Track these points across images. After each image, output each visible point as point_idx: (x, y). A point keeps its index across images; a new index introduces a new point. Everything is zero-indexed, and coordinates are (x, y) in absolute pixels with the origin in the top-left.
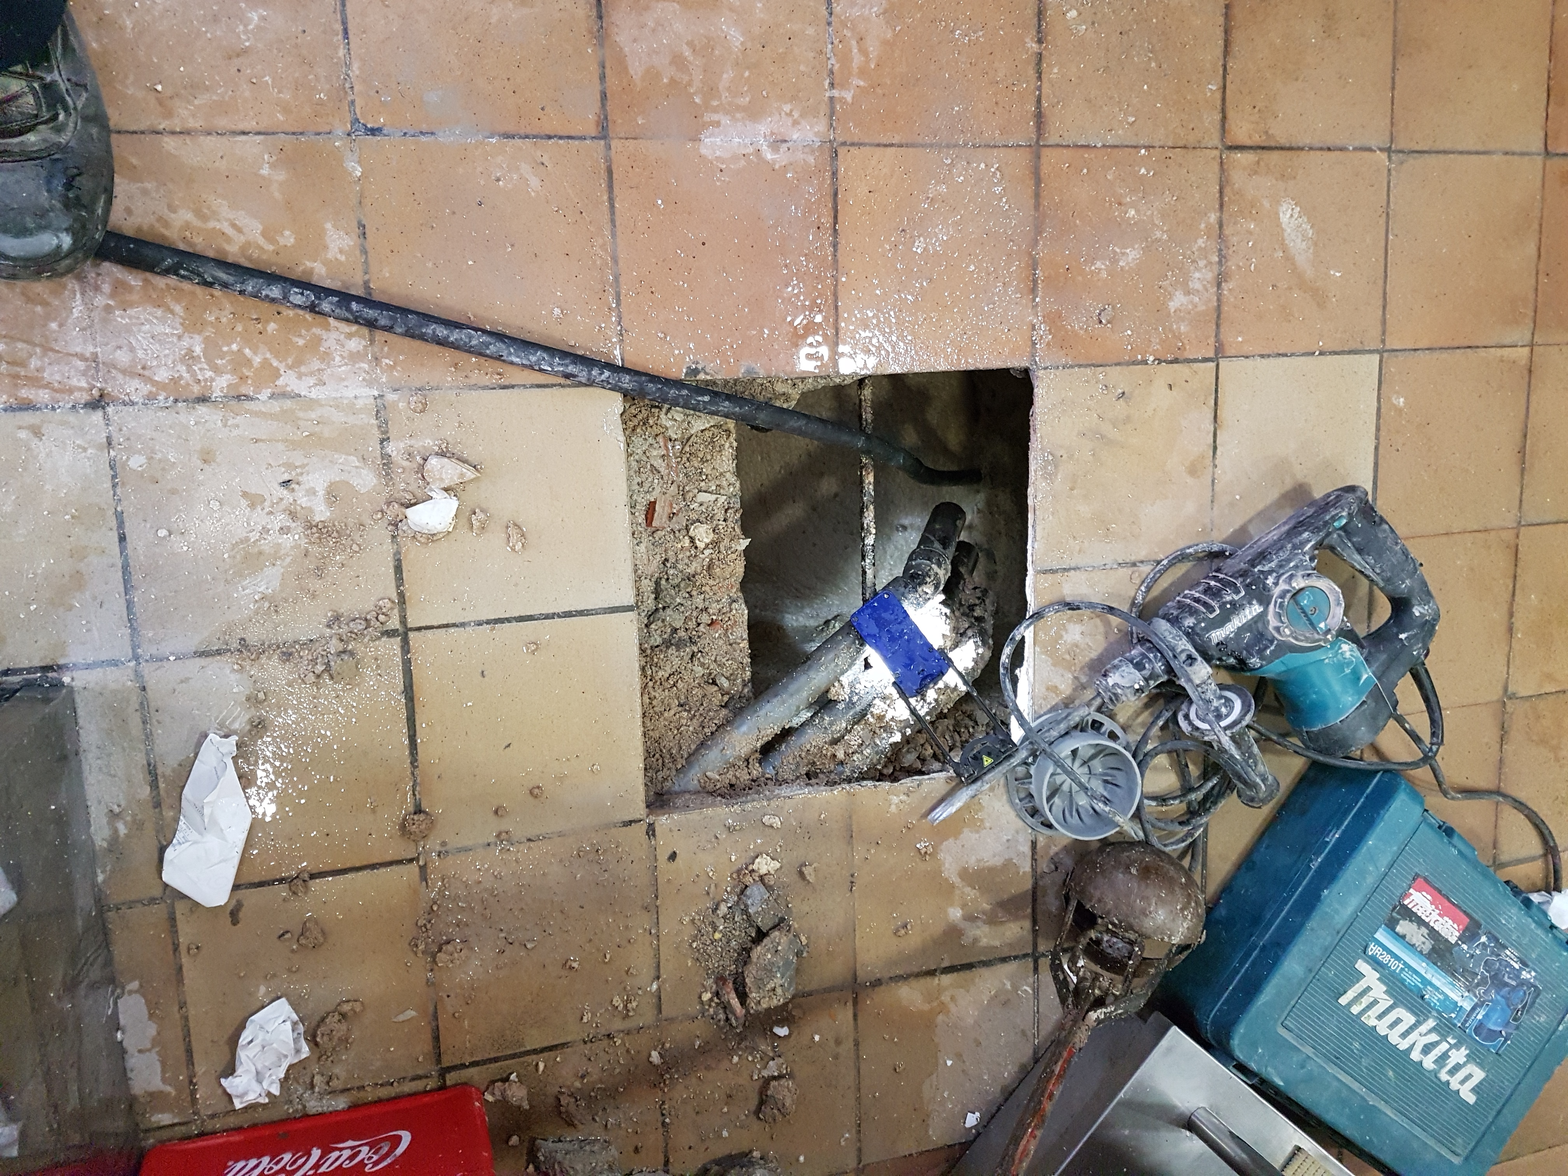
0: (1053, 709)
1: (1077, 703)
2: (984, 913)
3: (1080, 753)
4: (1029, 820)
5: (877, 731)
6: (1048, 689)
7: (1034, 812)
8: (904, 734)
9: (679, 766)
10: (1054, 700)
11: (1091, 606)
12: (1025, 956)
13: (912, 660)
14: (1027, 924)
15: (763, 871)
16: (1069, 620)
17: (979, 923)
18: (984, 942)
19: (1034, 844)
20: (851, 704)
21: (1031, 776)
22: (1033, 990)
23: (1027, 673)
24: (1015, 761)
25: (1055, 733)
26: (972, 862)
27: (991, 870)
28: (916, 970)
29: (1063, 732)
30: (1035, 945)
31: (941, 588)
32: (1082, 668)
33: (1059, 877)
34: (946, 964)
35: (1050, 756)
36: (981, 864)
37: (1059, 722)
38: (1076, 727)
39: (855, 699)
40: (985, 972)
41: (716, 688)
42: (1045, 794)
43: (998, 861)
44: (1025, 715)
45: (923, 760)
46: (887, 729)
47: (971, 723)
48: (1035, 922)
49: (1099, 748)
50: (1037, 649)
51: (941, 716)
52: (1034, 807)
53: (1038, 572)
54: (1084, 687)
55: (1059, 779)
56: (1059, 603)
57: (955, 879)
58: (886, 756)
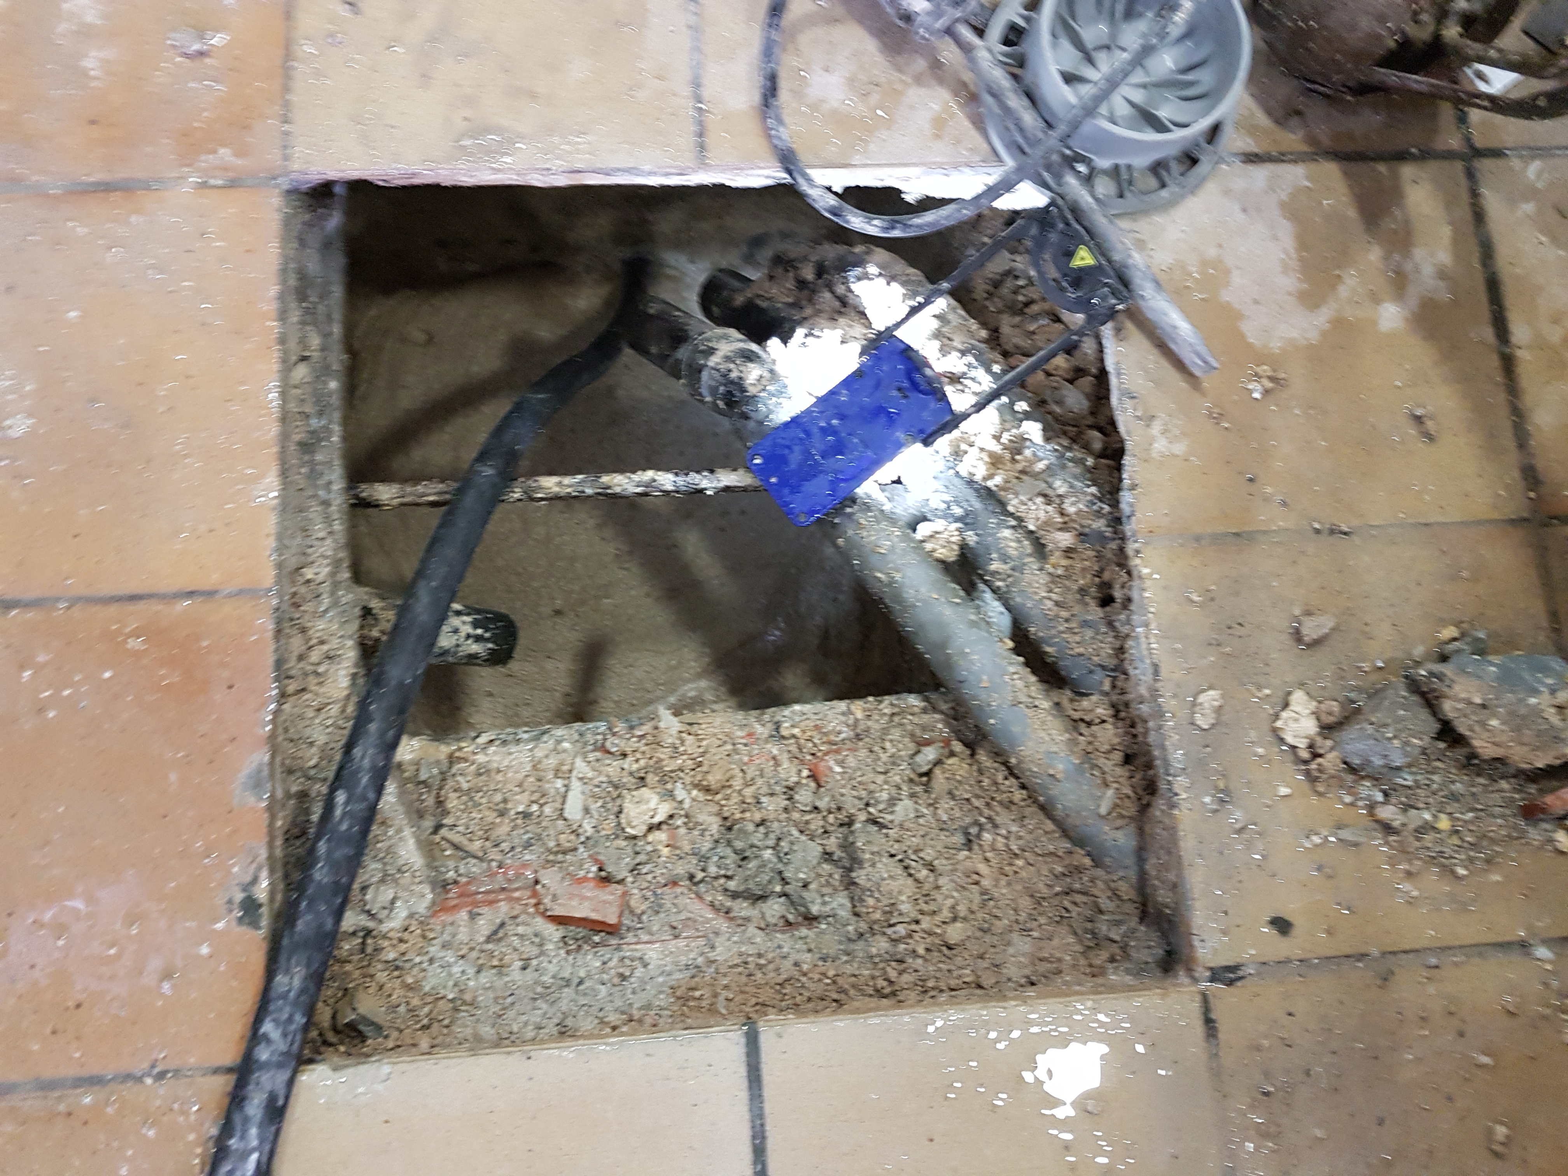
0: (979, 123)
1: (967, 76)
2: (1387, 258)
3: (1069, 68)
4: (1202, 168)
5: (1019, 467)
6: (937, 137)
7: (1190, 160)
8: (1027, 416)
9: (1087, 861)
10: (961, 122)
11: (769, 51)
12: (1470, 174)
13: (880, 411)
14: (1407, 171)
15: (1310, 726)
16: (798, 94)
17: (1408, 267)
18: (1444, 257)
19: (1252, 158)
20: (967, 520)
21: (1117, 167)
22: (1533, 158)
23: (907, 179)
24: (1085, 198)
25: (1029, 118)
26: (1289, 283)
27: (1303, 244)
28: (1501, 397)
29: (1026, 102)
30: (1449, 155)
31: (754, 347)
32: (900, 70)
33: (1316, 110)
34: (1488, 334)
35: (1075, 125)
36: (1294, 264)
37: (1007, 110)
38: (1015, 77)
39: (958, 511)
40: (1503, 253)
41: (937, 771)
42: (1151, 136)
43: (1286, 232)
44: (991, 180)
45: (1078, 373)
46: (1017, 447)
47: (1009, 283)
48: (1402, 156)
49: (1060, 31)
50: (857, 159)
51: (994, 340)
52: (1179, 160)
53: (702, 164)
54: (936, 65)
55: (1122, 109)
56: (764, 117)
57: (1322, 318)
58: (1069, 449)
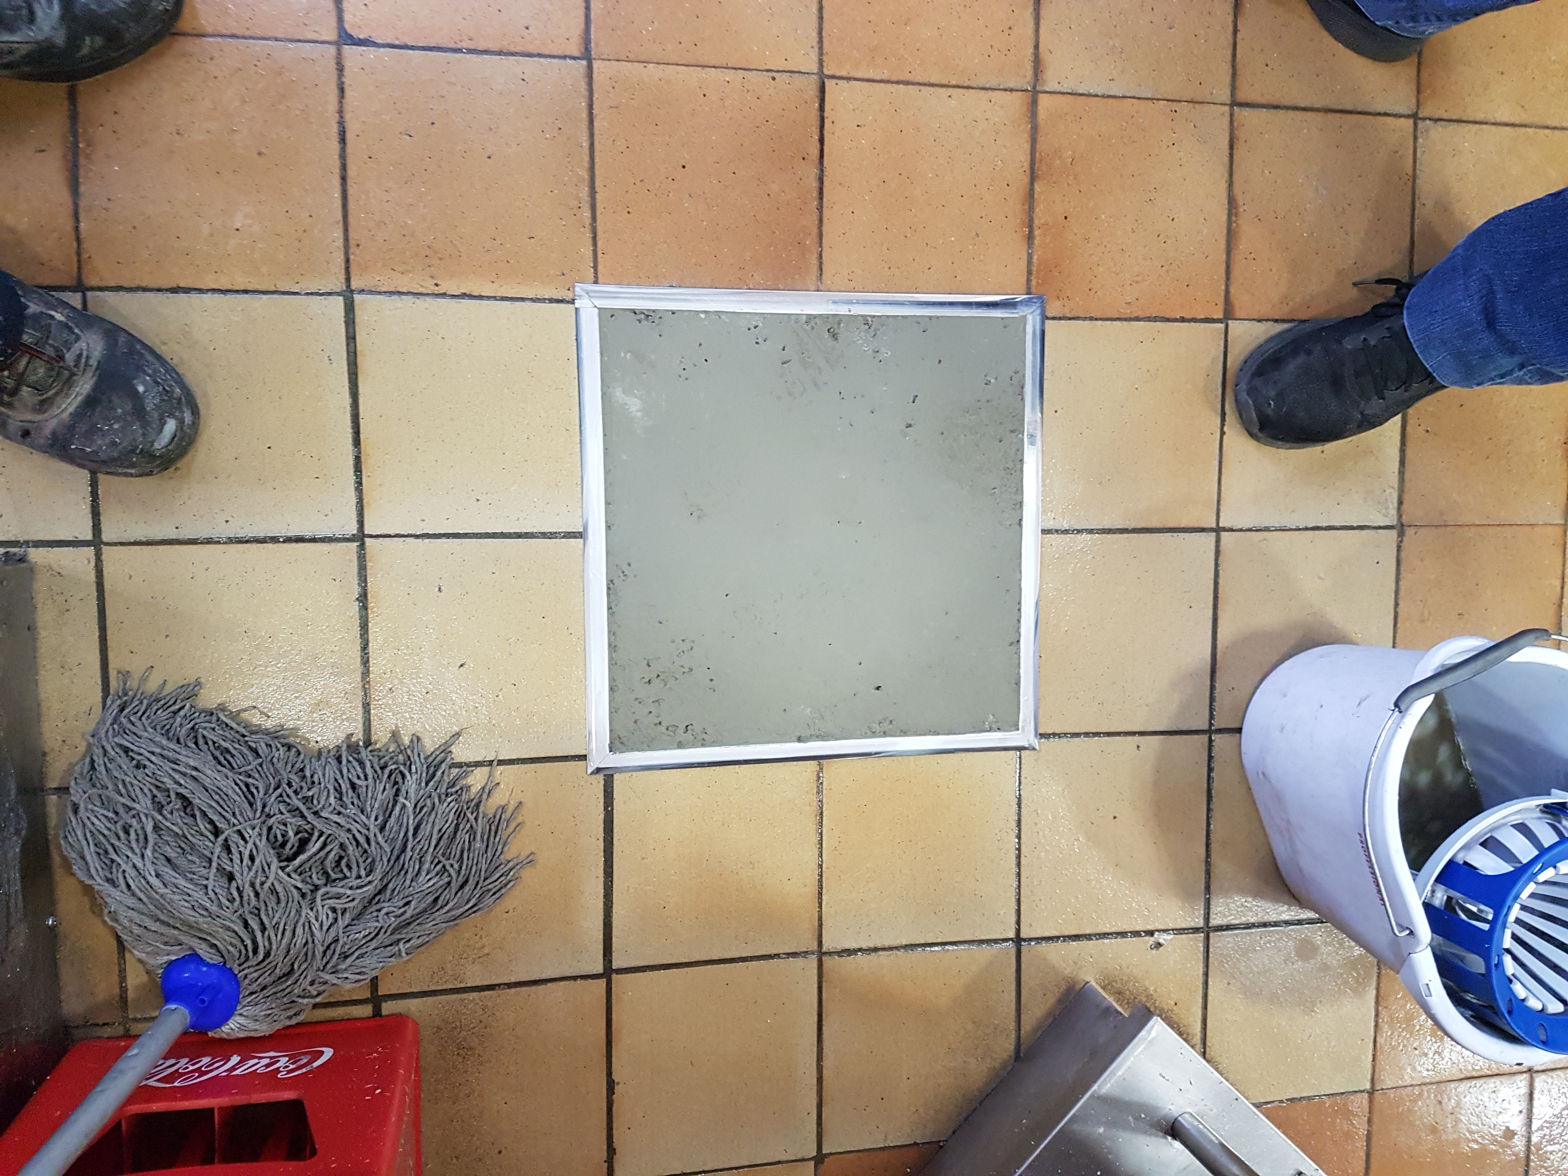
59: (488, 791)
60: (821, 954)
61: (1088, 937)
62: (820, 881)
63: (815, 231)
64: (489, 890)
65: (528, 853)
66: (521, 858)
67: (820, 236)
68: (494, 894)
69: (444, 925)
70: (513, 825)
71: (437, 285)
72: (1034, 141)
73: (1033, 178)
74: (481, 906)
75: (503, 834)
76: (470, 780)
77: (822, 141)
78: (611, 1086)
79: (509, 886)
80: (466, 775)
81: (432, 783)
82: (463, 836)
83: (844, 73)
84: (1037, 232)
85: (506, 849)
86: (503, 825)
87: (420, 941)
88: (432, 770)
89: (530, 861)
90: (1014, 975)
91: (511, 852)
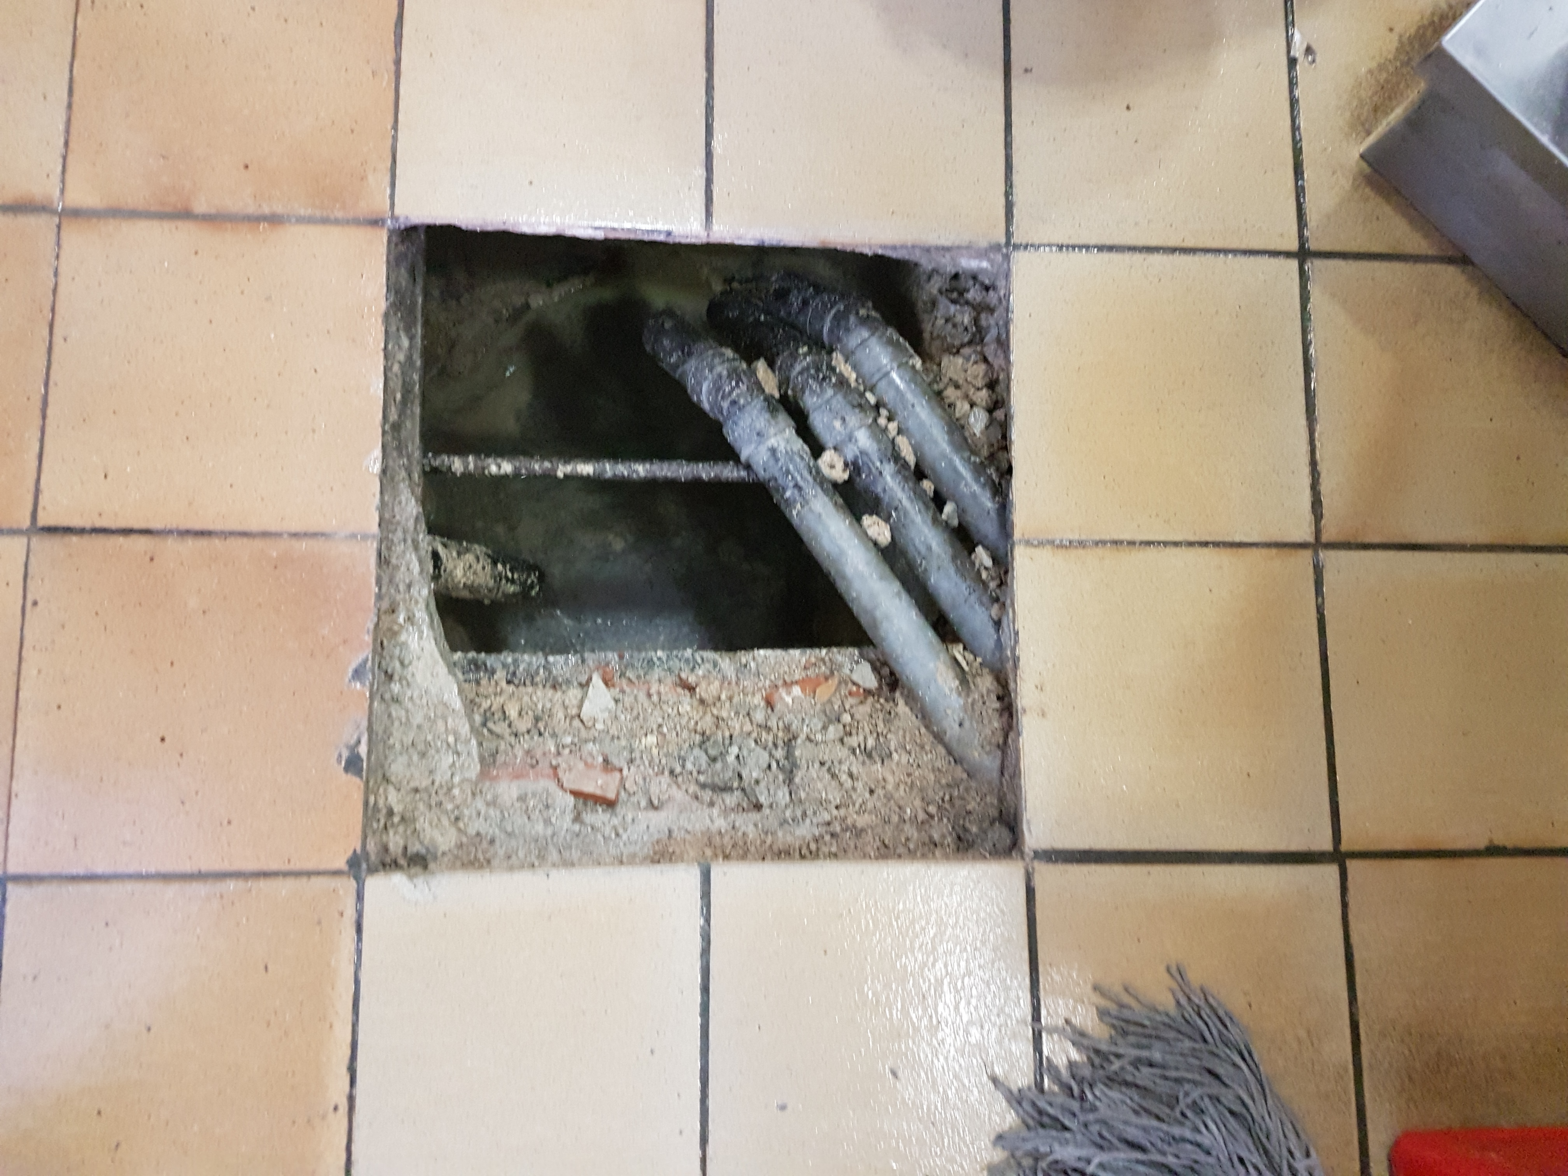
9: (965, 776)
59: (1079, 1037)
60: (1318, 544)
61: (1297, 152)
62: (1216, 544)
63: (258, 544)
64: (1220, 1033)
65: (1166, 976)
66: (1175, 986)
67: (265, 535)
68: (1225, 1026)
69: (1270, 1102)
70: (1126, 999)
71: (336, 1108)
72: (133, 214)
73: (185, 215)
74: (1243, 1047)
75: (1138, 1013)
76: (1061, 1062)
77: (127, 532)
78: (1494, 851)
79: (1214, 1004)
80: (1053, 1069)
81: (1067, 1122)
82: (1145, 1075)
83: (30, 498)
84: (266, 210)
85: (1161, 1008)
86: (1127, 1014)
87: (1291, 1136)
88: (1046, 1120)
89: (1178, 973)
90: (1350, 262)
91: (1166, 1001)
